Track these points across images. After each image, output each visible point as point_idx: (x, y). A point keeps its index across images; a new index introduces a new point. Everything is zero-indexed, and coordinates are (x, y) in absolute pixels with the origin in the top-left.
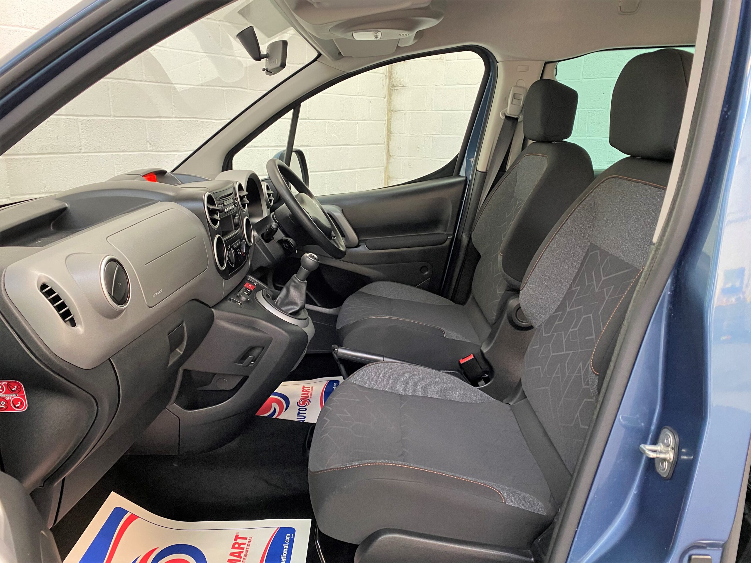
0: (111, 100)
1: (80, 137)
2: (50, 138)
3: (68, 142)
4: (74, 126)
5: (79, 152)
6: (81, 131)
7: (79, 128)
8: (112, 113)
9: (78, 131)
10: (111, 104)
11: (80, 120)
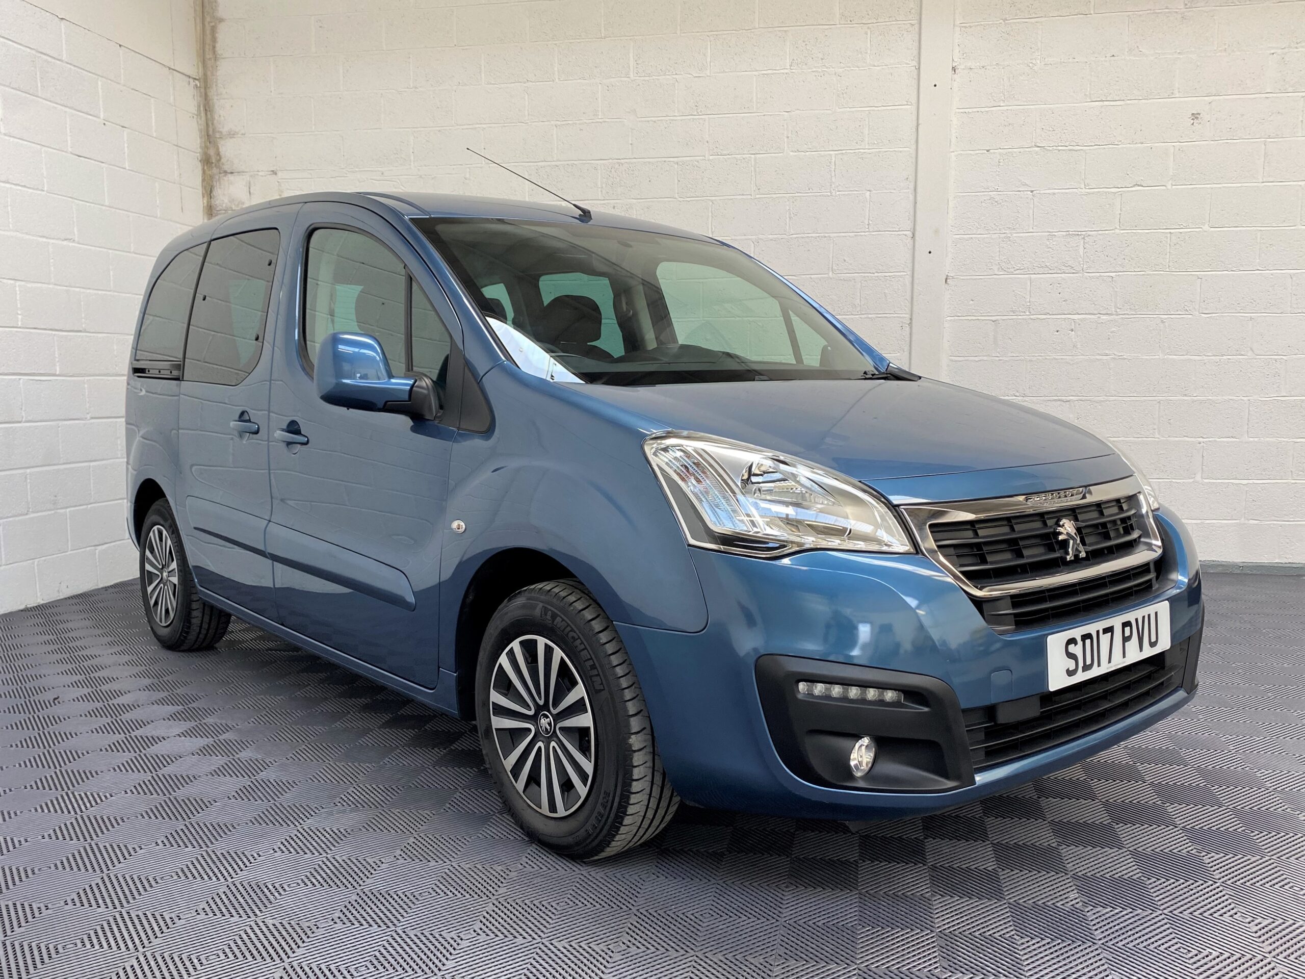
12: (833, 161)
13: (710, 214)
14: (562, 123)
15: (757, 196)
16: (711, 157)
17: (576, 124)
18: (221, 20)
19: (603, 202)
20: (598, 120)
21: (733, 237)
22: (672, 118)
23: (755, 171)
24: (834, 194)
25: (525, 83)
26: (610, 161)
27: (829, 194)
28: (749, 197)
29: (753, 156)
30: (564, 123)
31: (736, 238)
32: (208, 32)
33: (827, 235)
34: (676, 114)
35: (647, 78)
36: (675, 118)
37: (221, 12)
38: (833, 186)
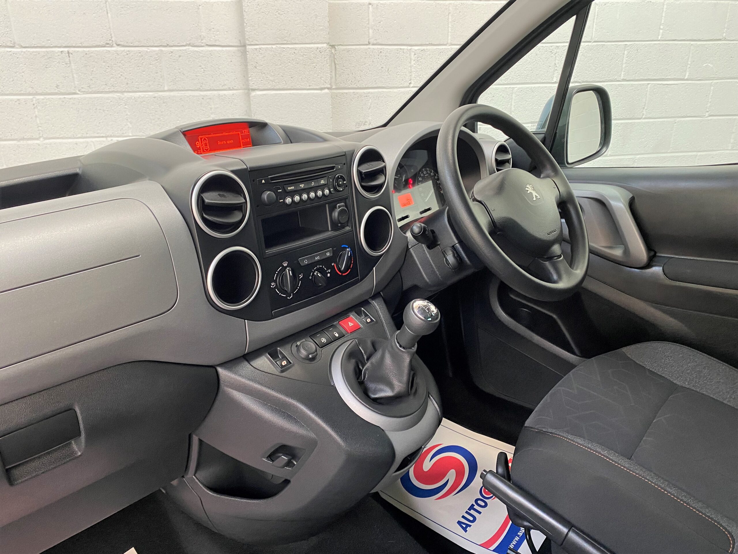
0: (450, 26)
1: (411, 70)
2: (381, 71)
3: (398, 75)
4: (407, 57)
5: (408, 87)
6: (413, 62)
7: (411, 59)
8: (449, 41)
9: (410, 63)
10: (450, 30)
11: (413, 50)
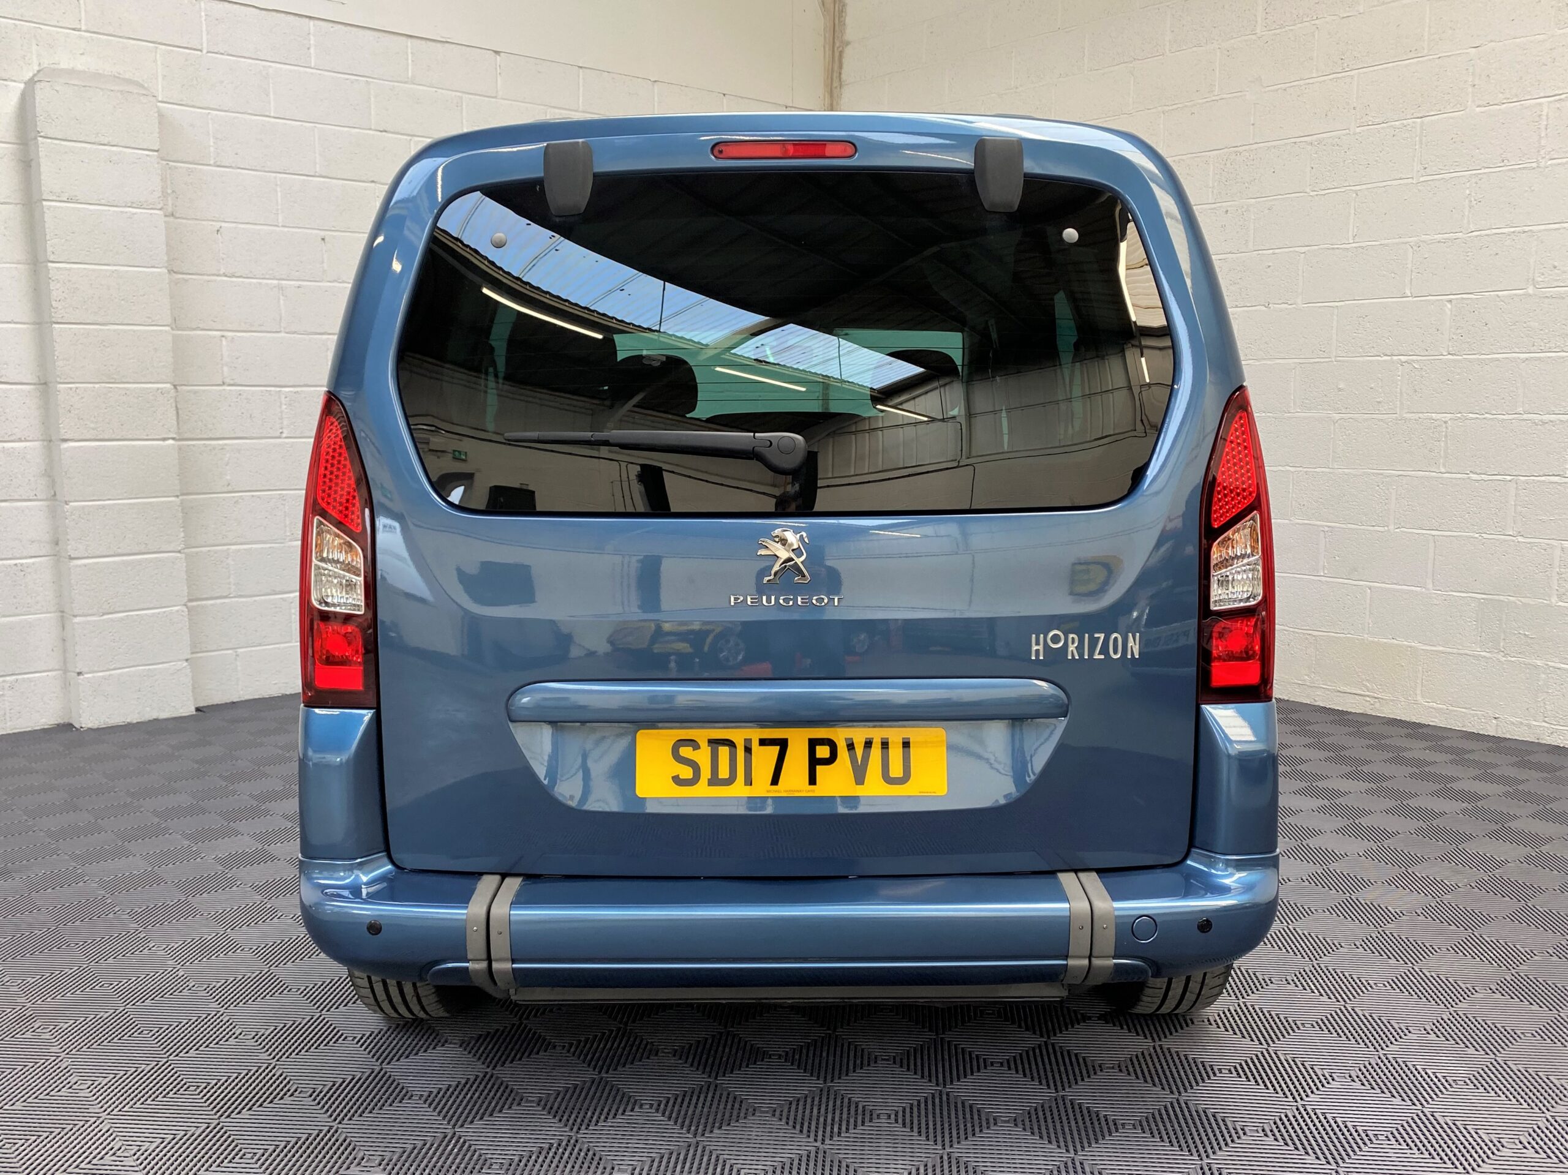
12: (1544, 113)
13: (1352, 212)
14: (1171, 108)
15: (1422, 179)
16: (1358, 130)
17: (1186, 106)
18: (848, 43)
19: (1213, 206)
20: (1214, 98)
21: (1383, 242)
22: (1307, 81)
23: (1421, 141)
24: (1542, 165)
25: (1131, 62)
26: (1226, 150)
27: (1534, 165)
28: (1410, 181)
29: (1419, 120)
30: (1175, 107)
31: (1386, 242)
32: (836, 58)
33: (1527, 229)
34: (1314, 75)
35: (1277, 31)
36: (1311, 81)
37: (850, 34)
38: (1542, 152)
